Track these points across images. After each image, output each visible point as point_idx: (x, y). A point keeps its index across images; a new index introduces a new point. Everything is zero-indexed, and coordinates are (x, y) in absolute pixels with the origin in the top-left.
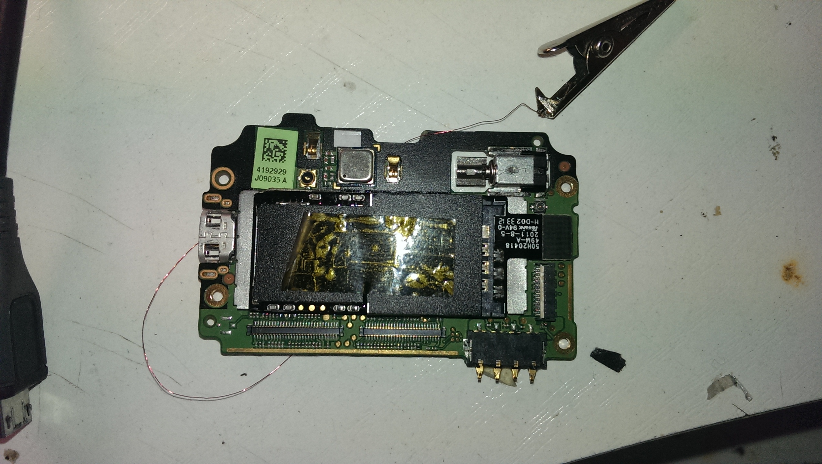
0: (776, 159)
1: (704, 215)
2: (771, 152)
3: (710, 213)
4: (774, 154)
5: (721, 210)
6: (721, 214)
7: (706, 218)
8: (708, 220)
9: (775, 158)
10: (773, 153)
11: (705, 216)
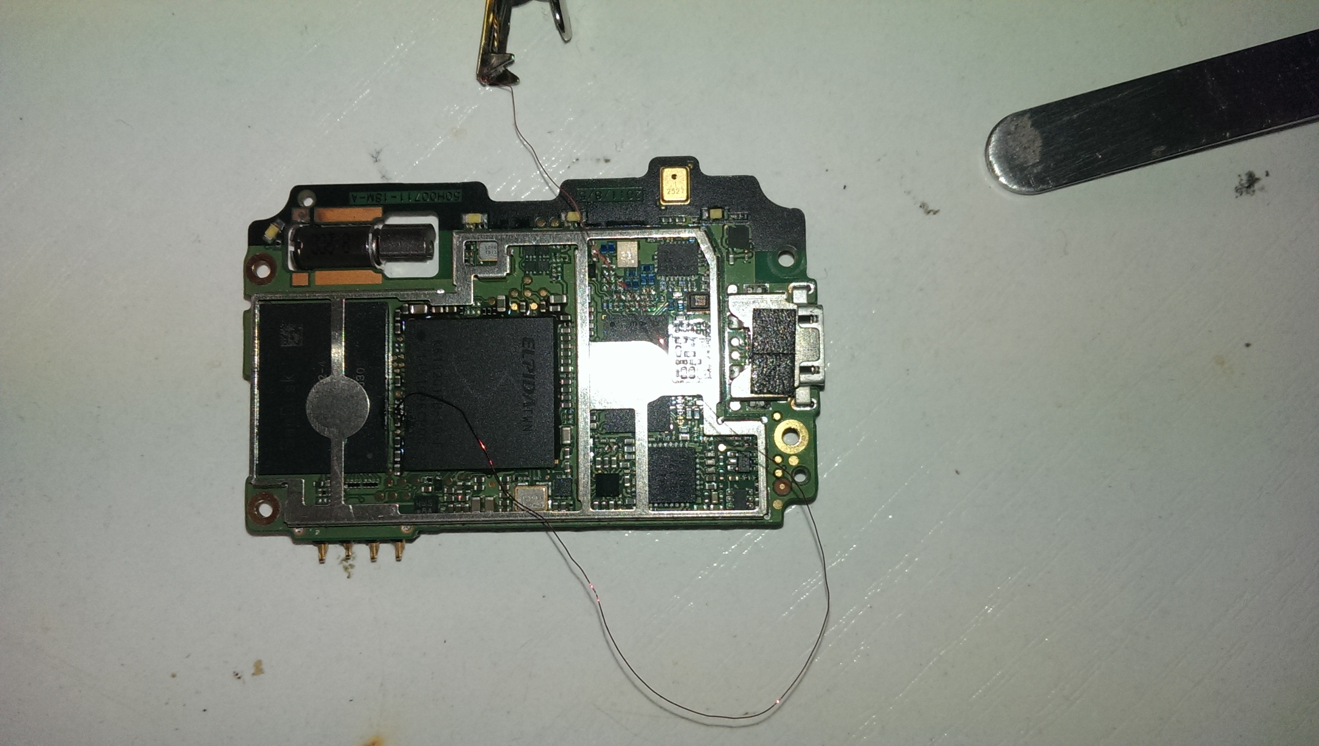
0: (348, 577)
1: (238, 676)
2: (341, 566)
3: (247, 670)
4: (346, 569)
5: (264, 667)
6: (263, 673)
7: (240, 680)
8: (244, 683)
9: (346, 575)
10: (344, 567)
11: (239, 678)
